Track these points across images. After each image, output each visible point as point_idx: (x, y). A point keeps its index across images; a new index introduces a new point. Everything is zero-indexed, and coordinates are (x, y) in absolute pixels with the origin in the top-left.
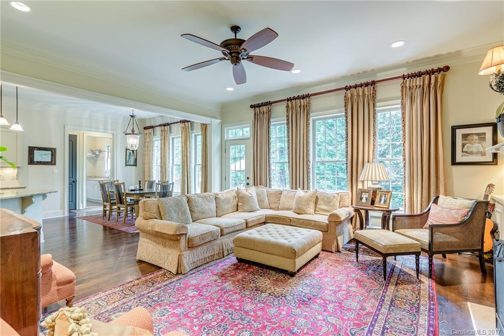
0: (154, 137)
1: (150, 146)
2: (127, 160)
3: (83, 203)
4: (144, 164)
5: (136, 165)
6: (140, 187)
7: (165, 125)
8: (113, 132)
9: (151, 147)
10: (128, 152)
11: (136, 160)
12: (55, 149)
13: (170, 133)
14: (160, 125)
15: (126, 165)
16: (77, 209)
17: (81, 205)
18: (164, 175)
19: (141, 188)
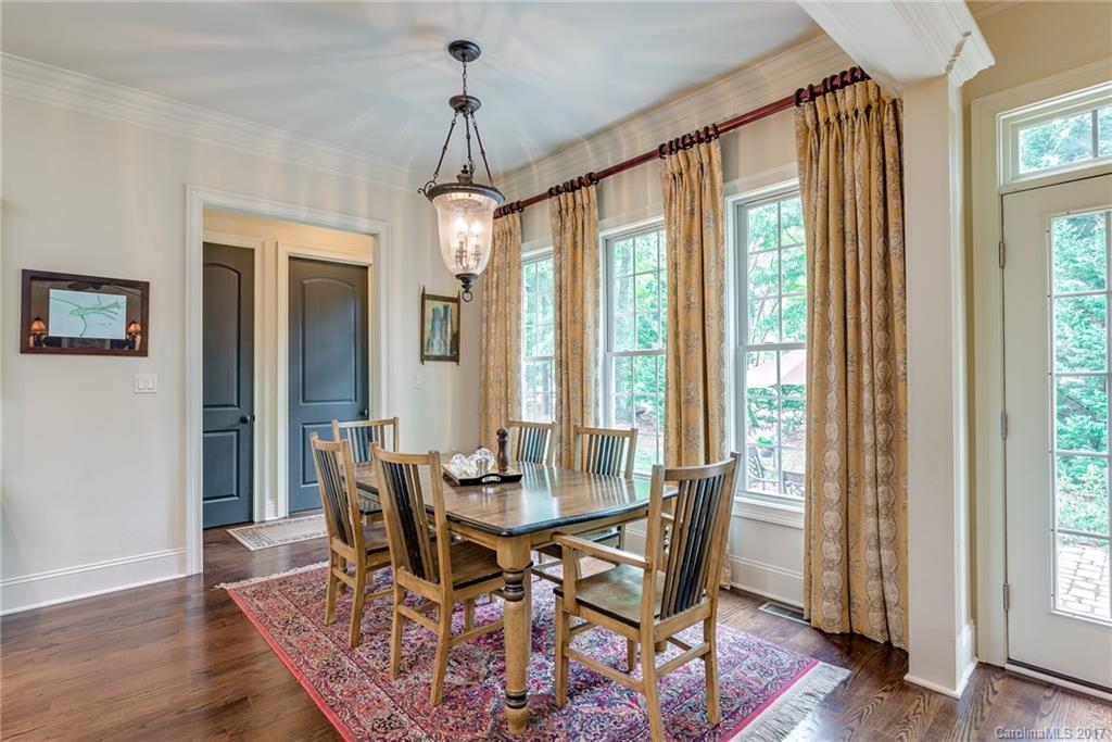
0: (526, 244)
1: (508, 283)
2: (427, 336)
3: (275, 497)
4: (484, 352)
5: (455, 358)
6: (503, 462)
7: (572, 187)
8: (379, 228)
9: (514, 286)
10: (430, 305)
11: (456, 337)
12: (144, 287)
13: (601, 217)
14: (554, 192)
15: (424, 358)
16: (256, 519)
17: (269, 503)
18: (575, 395)
19: (511, 471)
